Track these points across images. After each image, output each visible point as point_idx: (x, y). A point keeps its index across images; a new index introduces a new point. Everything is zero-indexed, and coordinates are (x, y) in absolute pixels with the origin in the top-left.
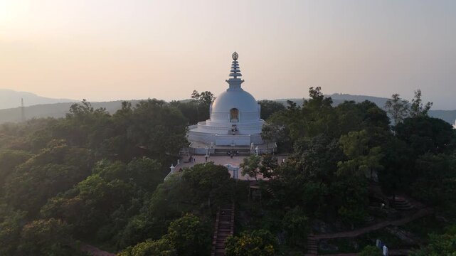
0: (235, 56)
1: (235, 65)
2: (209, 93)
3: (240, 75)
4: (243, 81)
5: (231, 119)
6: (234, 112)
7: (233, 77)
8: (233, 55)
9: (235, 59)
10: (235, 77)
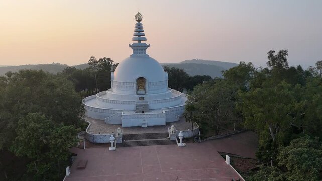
0: (139, 18)
1: (139, 28)
2: (109, 59)
3: (145, 39)
4: (149, 46)
5: (138, 89)
6: (141, 82)
7: (137, 42)
8: (136, 17)
9: (139, 21)
10: (139, 41)
